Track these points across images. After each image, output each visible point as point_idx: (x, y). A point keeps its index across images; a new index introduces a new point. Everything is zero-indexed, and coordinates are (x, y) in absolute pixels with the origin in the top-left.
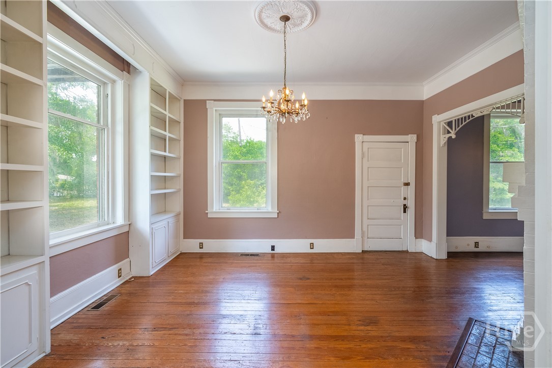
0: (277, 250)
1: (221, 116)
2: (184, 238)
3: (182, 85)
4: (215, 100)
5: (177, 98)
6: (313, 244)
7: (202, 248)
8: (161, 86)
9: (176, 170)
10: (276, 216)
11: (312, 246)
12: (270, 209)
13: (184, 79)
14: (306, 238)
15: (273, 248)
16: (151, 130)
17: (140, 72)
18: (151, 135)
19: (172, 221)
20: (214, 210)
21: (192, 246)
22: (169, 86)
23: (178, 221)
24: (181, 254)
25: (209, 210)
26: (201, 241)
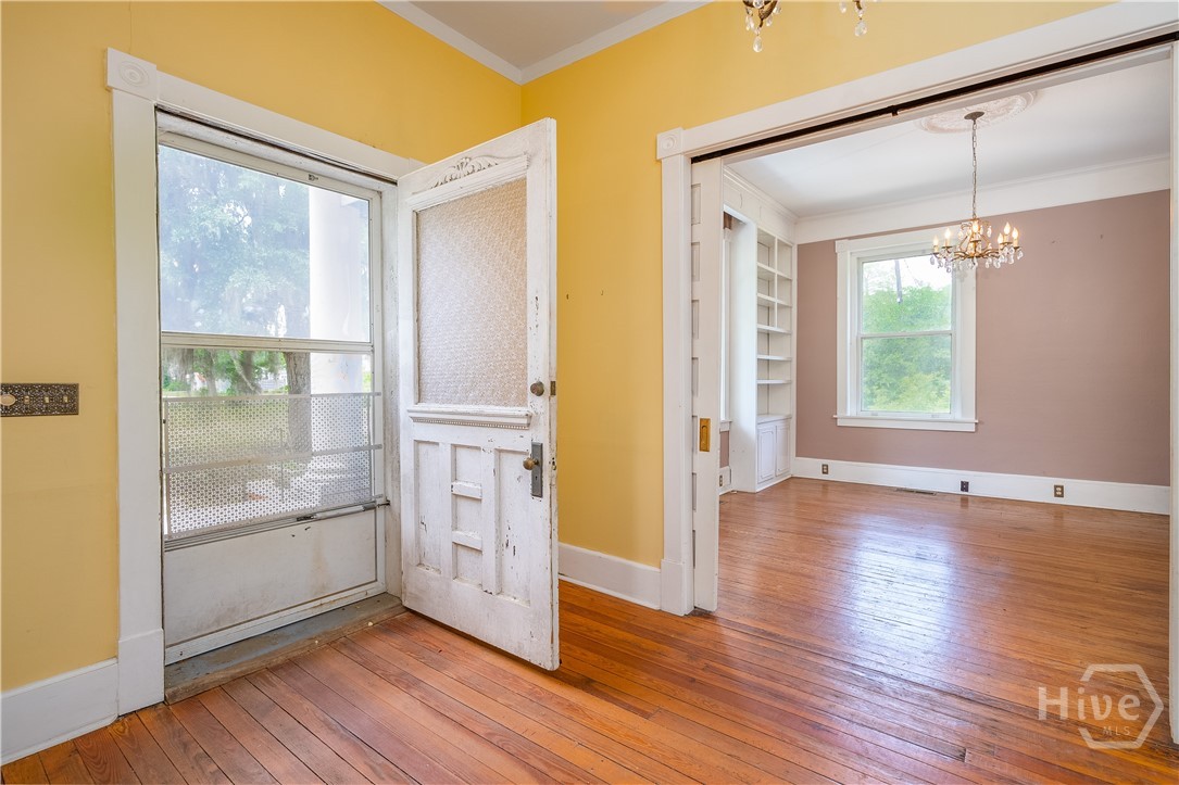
0: (973, 491)
1: (861, 261)
2: (798, 454)
3: (796, 224)
4: (850, 238)
5: (786, 245)
6: (1062, 487)
7: (827, 473)
8: (768, 234)
9: (786, 351)
10: (972, 428)
11: (1059, 491)
12: (958, 416)
13: (798, 215)
14: (1045, 474)
15: (965, 486)
16: (759, 298)
17: (745, 224)
18: (758, 305)
19: (780, 425)
20: (848, 414)
21: (810, 468)
22: (777, 231)
23: (787, 428)
24: (792, 478)
25: (839, 414)
26: (825, 462)
